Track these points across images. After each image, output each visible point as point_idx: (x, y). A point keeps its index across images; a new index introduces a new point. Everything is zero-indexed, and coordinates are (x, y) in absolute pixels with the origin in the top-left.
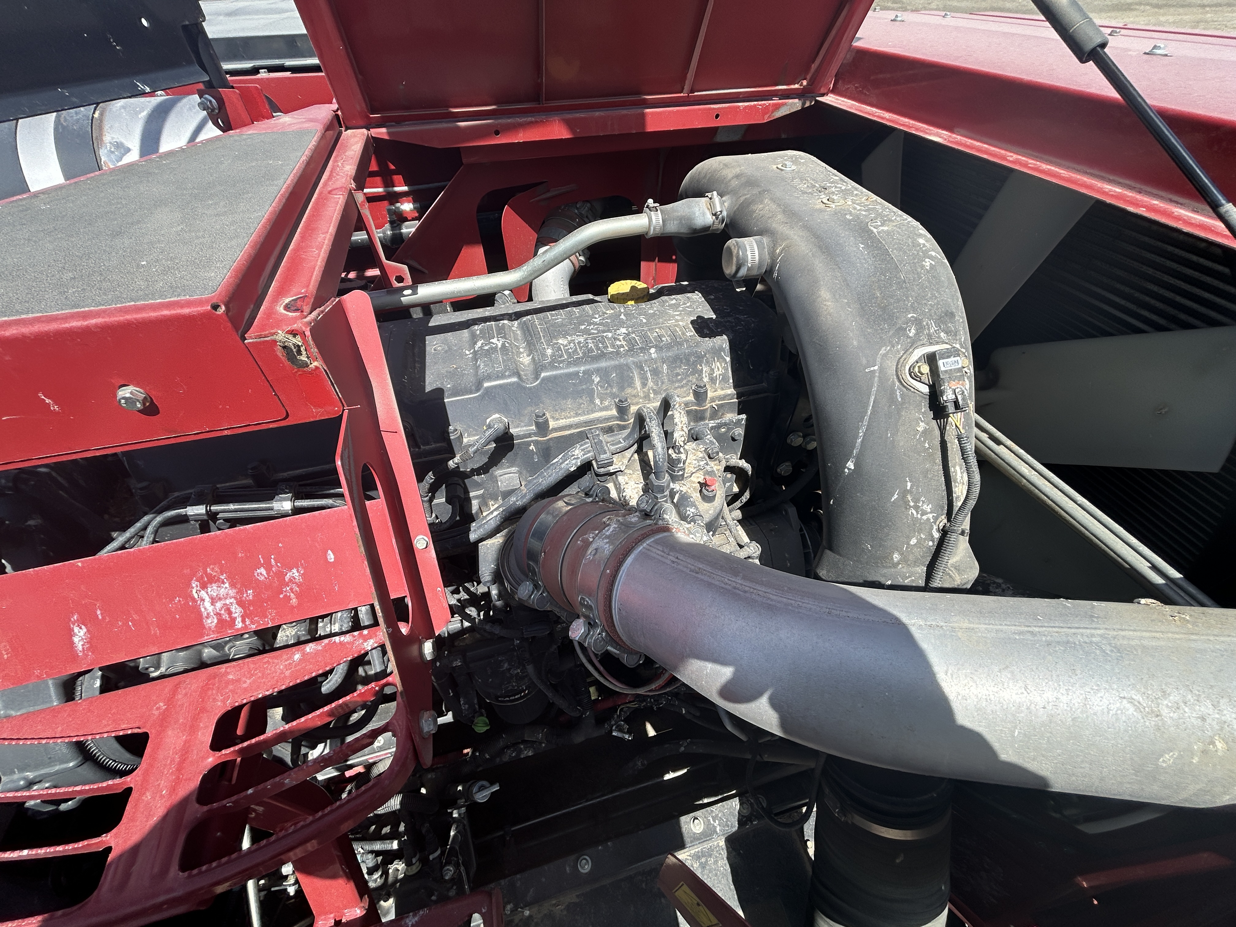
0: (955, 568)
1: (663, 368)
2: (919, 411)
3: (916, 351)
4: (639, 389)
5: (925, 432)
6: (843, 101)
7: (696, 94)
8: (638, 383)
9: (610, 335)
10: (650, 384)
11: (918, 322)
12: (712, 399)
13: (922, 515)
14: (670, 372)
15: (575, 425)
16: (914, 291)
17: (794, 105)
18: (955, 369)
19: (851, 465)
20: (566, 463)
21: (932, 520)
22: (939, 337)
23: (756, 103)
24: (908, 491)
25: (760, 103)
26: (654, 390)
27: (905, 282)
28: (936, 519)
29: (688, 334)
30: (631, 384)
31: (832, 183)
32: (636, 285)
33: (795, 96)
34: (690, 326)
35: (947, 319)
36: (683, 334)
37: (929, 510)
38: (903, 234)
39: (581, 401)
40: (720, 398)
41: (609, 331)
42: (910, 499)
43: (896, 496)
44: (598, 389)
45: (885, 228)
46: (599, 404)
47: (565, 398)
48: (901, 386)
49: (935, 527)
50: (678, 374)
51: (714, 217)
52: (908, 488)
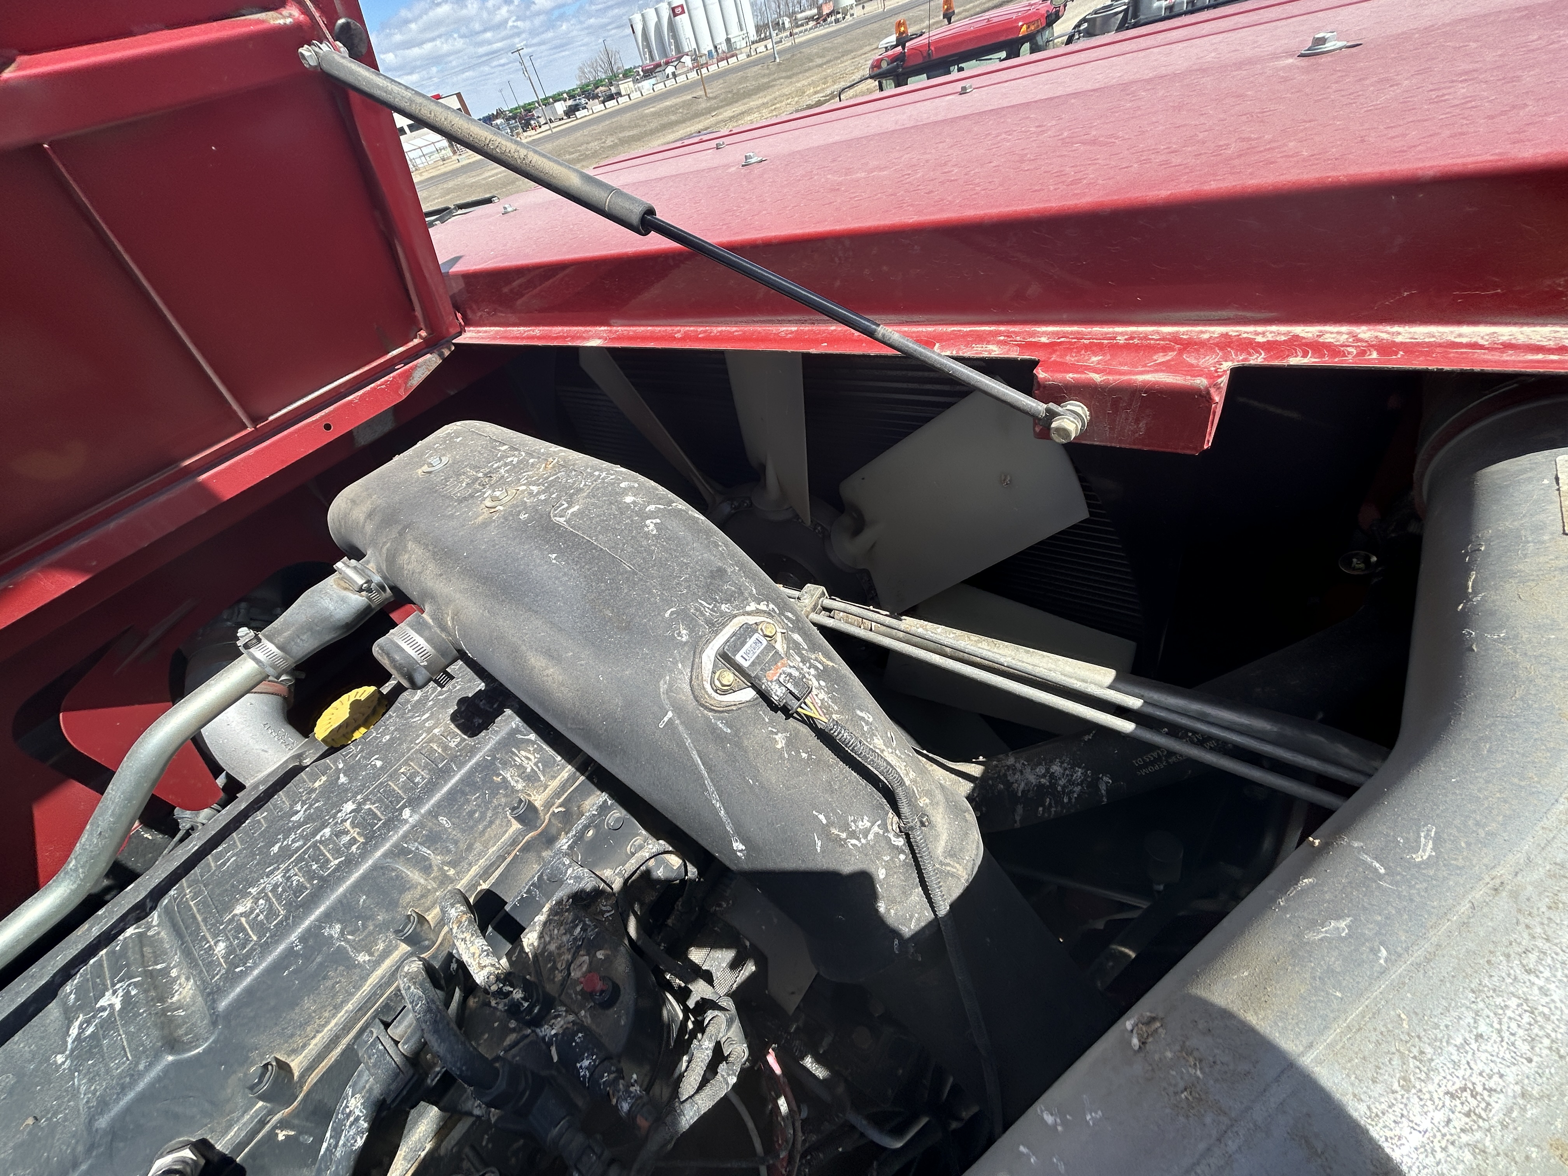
0: (951, 856)
1: (440, 825)
2: (765, 725)
3: (704, 656)
4: (422, 881)
5: (789, 742)
6: (485, 332)
7: (271, 418)
8: (415, 876)
9: (327, 831)
10: (436, 860)
11: (683, 616)
12: (548, 805)
13: (866, 837)
14: (456, 821)
15: (343, 1029)
16: (653, 578)
17: (429, 363)
18: (762, 652)
19: (738, 846)
20: (341, 1143)
21: (881, 832)
22: (723, 614)
23: (372, 385)
24: (827, 825)
25: (379, 382)
26: (449, 864)
27: (635, 573)
28: (884, 826)
29: (452, 745)
30: (404, 885)
31: (499, 460)
32: (358, 698)
33: (426, 350)
34: (452, 726)
35: (718, 582)
36: (446, 748)
37: (869, 824)
38: (600, 504)
39: (329, 983)
40: (557, 794)
41: (324, 826)
42: (836, 832)
43: (819, 843)
44: (347, 941)
45: (576, 508)
46: (367, 958)
47: (294, 1003)
48: (717, 714)
49: (891, 835)
50: (471, 813)
51: (364, 593)
52: (824, 822)
